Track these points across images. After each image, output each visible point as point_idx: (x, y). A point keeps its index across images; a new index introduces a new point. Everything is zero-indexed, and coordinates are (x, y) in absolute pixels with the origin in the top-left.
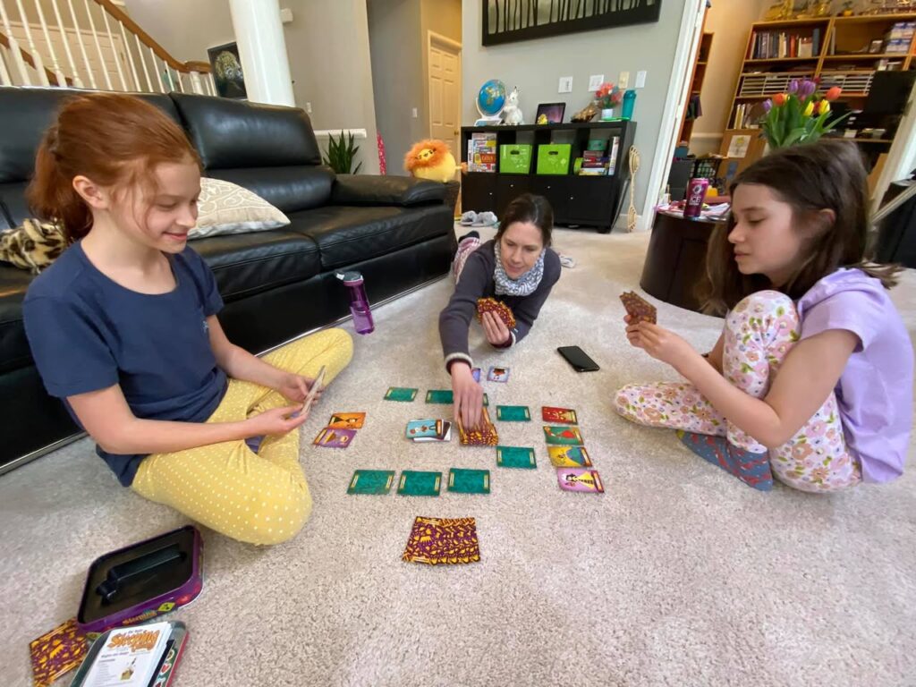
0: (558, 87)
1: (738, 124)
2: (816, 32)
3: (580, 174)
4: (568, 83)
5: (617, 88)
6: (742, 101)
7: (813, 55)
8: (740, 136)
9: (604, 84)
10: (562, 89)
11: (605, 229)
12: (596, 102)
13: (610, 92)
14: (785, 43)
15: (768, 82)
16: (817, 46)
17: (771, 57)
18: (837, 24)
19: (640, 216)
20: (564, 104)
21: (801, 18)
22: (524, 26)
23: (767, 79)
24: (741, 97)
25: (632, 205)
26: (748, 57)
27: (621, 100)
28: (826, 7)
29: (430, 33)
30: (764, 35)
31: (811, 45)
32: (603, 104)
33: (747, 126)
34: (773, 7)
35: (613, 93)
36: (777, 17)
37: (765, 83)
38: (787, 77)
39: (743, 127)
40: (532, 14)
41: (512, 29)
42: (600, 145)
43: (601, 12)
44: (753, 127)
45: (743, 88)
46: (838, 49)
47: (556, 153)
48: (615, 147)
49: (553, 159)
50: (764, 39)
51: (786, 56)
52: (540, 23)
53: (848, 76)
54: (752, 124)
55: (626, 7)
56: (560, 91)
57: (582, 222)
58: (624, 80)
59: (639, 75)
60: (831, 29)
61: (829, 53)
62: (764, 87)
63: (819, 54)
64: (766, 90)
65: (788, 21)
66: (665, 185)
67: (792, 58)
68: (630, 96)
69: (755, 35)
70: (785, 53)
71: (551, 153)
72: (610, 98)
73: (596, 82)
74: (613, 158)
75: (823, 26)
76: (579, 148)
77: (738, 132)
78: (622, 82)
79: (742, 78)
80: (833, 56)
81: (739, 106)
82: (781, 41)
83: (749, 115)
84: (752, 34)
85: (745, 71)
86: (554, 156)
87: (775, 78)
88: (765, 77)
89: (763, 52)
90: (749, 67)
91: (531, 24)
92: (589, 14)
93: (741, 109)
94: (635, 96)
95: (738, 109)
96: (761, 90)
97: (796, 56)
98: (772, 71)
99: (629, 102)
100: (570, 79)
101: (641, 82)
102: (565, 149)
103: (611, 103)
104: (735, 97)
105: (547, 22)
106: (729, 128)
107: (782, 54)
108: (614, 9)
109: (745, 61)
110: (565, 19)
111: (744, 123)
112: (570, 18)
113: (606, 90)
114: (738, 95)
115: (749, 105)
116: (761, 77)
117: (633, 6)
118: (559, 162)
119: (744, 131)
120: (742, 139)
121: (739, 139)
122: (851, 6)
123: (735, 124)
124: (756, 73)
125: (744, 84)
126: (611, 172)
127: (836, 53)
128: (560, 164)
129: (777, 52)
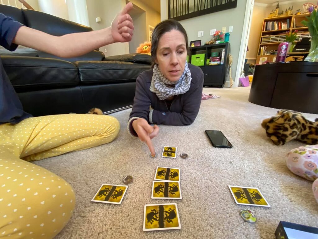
0: (198, 35)
1: (262, 53)
2: (288, 20)
3: (210, 65)
4: (202, 33)
5: (222, 33)
6: (262, 46)
7: (287, 28)
8: (263, 58)
9: (216, 31)
10: (199, 35)
11: (221, 87)
12: (214, 38)
13: (219, 34)
14: (277, 25)
15: (272, 38)
16: (289, 25)
17: (271, 30)
18: (295, 17)
19: (234, 82)
20: (200, 41)
21: (281, 16)
22: (184, 14)
23: (271, 38)
24: (262, 44)
25: (231, 77)
26: (263, 30)
27: (224, 37)
28: (290, 12)
29: (150, 26)
30: (269, 22)
31: (287, 25)
32: (217, 39)
33: (265, 54)
34: (271, 14)
35: (220, 34)
36: (273, 17)
37: (271, 39)
38: (278, 36)
39: (264, 55)
40: (187, 9)
41: (179, 15)
42: (216, 54)
43: (214, 6)
44: (267, 54)
45: (262, 41)
46: (297, 26)
47: (199, 58)
48: (223, 53)
49: (198, 60)
50: (269, 24)
51: (278, 29)
52: (190, 12)
53: (301, 35)
54: (267, 53)
55: (224, 3)
56: (199, 36)
57: (211, 84)
58: (224, 30)
59: (230, 27)
60: (293, 19)
61: (293, 27)
62: (270, 41)
63: (290, 28)
64: (271, 41)
65: (277, 17)
66: (243, 70)
67: (280, 30)
68: (227, 35)
69: (265, 23)
70: (277, 28)
71: (197, 58)
72: (219, 36)
73: (213, 32)
74: (223, 58)
75: (290, 18)
76: (208, 56)
77: (262, 56)
78: (223, 31)
79: (262, 38)
80: (295, 28)
81: (262, 47)
82: (275, 24)
83: (266, 50)
84: (264, 23)
85: (262, 35)
86: (198, 59)
87: (274, 37)
88: (270, 37)
89: (269, 28)
90: (264, 34)
91: (187, 13)
92: (209, 7)
93: (262, 48)
94: (229, 35)
95: (261, 48)
96: (269, 41)
97: (281, 29)
98: (272, 35)
99: (227, 37)
100: (203, 32)
101: (231, 30)
102: (202, 56)
103: (220, 38)
104: (260, 44)
105: (193, 12)
106: (259, 55)
107: (276, 29)
108: (219, 4)
109: (262, 32)
110: (200, 10)
111: (264, 53)
112: (202, 9)
113: (218, 33)
114: (261, 43)
115: (265, 47)
116: (269, 37)
117: (226, 2)
118: (200, 61)
119: (264, 56)
120: (264, 58)
121: (263, 59)
122: (299, 11)
123: (261, 54)
124: (267, 36)
125: (262, 40)
126: (222, 63)
127: (296, 27)
128: (201, 62)
129: (274, 28)
